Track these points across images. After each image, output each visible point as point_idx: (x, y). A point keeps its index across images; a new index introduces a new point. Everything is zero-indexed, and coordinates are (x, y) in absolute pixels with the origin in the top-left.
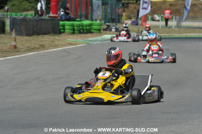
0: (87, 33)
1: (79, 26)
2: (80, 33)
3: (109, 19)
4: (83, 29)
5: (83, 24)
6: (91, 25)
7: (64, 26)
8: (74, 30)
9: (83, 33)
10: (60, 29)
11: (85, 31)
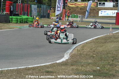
0: (25, 23)
1: (20, 19)
2: (21, 23)
3: (42, 16)
4: (22, 21)
5: (23, 18)
6: (27, 19)
7: (12, 19)
8: (17, 21)
9: (22, 23)
10: (10, 21)
11: (24, 22)
